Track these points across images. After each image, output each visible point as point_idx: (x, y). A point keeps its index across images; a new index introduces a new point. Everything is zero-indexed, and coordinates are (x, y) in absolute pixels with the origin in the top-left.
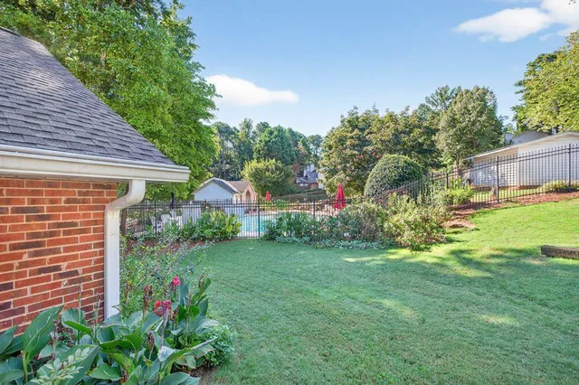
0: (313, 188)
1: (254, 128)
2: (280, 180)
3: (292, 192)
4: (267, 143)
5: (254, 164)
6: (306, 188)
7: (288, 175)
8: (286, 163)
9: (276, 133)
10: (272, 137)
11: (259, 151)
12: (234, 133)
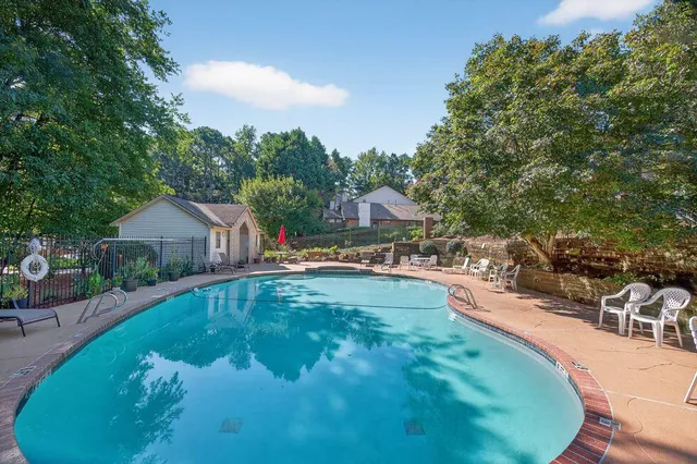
0: (350, 225)
1: (258, 140)
2: (300, 211)
3: (319, 231)
4: (279, 151)
5: (257, 183)
6: (338, 225)
7: (312, 204)
8: (309, 185)
9: (294, 138)
10: (289, 142)
11: (266, 164)
12: (228, 145)
